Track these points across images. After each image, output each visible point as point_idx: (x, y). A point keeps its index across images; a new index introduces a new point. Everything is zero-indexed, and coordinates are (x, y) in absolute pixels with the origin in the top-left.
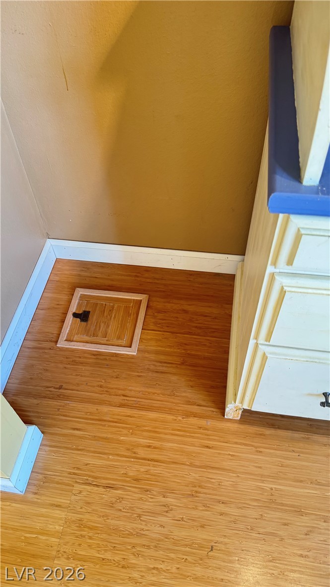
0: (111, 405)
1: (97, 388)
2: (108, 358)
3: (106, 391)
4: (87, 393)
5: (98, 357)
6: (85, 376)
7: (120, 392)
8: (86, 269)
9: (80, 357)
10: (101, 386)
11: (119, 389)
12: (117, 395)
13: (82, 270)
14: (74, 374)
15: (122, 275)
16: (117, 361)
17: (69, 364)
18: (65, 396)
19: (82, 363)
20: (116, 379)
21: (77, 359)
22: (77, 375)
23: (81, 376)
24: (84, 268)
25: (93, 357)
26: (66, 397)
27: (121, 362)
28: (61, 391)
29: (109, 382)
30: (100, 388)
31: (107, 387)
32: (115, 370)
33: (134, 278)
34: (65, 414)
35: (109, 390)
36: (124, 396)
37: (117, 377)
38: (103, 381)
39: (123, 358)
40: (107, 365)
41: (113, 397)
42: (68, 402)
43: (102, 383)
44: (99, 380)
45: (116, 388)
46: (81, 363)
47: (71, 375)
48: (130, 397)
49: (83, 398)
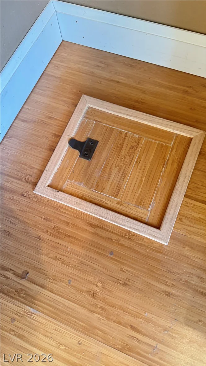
0: (106, 342)
1: (87, 296)
2: (115, 237)
3: (102, 308)
4: (67, 303)
5: (98, 231)
6: (69, 265)
7: (127, 318)
8: (103, 66)
9: (68, 224)
10: (94, 295)
11: (125, 311)
12: (120, 323)
13: (99, 66)
14: (51, 255)
15: (161, 86)
16: (129, 248)
17: (47, 232)
18: (29, 295)
19: (69, 236)
20: (124, 288)
21: (63, 226)
22: (56, 259)
23: (63, 263)
24: (101, 62)
25: (89, 228)
26: (30, 299)
27: (137, 252)
28: (23, 282)
29: (110, 291)
30: (90, 298)
31: (104, 300)
32: (125, 268)
33: (180, 95)
34: (21, 332)
35: (107, 307)
36: (133, 328)
37: (125, 284)
38: (99, 285)
39: (141, 245)
40: (111, 253)
41: (112, 324)
42: (32, 310)
43: (97, 289)
44: (91, 279)
45: (121, 308)
46: (66, 235)
47: (47, 255)
48: (145, 335)
49: (58, 309)
